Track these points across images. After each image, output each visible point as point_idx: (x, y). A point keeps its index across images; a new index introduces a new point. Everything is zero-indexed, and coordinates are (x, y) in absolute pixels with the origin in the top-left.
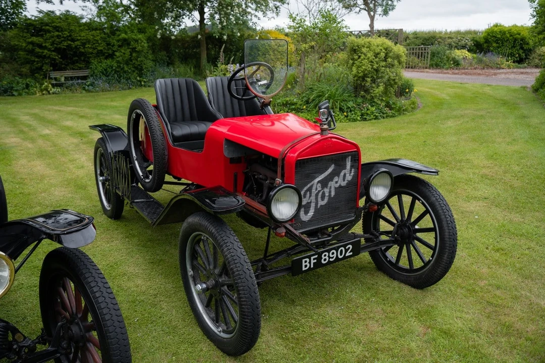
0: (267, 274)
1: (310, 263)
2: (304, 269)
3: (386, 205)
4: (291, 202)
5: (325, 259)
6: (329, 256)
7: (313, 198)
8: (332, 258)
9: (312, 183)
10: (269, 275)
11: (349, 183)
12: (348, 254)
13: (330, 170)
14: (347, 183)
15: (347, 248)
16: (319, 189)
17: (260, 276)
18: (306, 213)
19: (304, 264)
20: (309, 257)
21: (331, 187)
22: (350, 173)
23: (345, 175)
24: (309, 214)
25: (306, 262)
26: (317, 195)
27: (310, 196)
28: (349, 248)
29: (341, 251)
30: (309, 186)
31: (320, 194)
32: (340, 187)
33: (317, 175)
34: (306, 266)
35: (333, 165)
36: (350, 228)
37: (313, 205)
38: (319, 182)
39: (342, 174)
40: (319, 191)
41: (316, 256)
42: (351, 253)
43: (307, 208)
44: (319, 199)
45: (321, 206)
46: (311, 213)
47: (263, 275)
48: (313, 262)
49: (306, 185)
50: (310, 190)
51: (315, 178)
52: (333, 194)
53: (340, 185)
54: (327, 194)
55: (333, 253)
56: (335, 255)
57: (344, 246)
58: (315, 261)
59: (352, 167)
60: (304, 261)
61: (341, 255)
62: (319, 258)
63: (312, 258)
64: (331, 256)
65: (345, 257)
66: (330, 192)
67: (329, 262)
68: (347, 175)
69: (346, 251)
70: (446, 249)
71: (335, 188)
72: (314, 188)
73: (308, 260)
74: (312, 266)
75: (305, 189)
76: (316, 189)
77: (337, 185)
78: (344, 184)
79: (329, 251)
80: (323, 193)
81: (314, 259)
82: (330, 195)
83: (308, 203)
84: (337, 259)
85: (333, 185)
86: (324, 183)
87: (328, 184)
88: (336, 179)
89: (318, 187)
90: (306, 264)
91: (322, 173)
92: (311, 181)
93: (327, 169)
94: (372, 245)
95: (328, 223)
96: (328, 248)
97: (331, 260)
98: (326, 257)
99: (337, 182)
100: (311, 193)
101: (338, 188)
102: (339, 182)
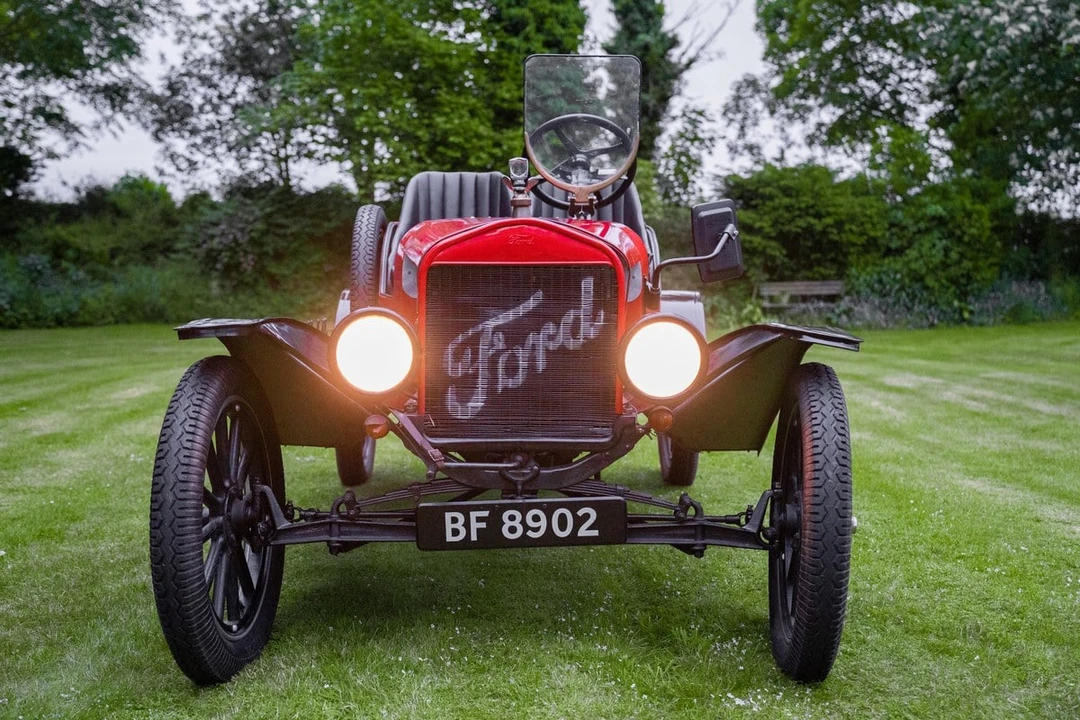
0: (356, 528)
1: (467, 525)
2: (450, 538)
5: (512, 525)
6: (523, 522)
7: (482, 366)
8: (536, 530)
9: (480, 327)
10: (361, 533)
11: (590, 346)
12: (583, 532)
13: (531, 304)
14: (584, 345)
15: (580, 513)
16: (501, 346)
17: (335, 529)
18: (463, 399)
19: (449, 526)
20: (466, 511)
21: (534, 348)
22: (594, 320)
23: (577, 320)
24: (470, 404)
25: (455, 520)
26: (493, 361)
27: (474, 360)
28: (587, 516)
29: (563, 520)
30: (470, 332)
31: (502, 361)
32: (563, 350)
33: (491, 310)
34: (455, 532)
35: (540, 294)
37: (482, 384)
38: (497, 329)
39: (568, 319)
40: (500, 352)
41: (486, 514)
42: (595, 533)
43: (465, 387)
44: (501, 372)
45: (507, 389)
46: (477, 403)
47: (346, 529)
48: (475, 526)
49: (462, 331)
50: (474, 342)
51: (487, 318)
52: (541, 365)
53: (562, 346)
54: (522, 364)
55: (536, 518)
56: (543, 523)
57: (572, 507)
58: (483, 525)
59: (597, 305)
60: (448, 516)
61: (563, 527)
62: (495, 521)
63: (474, 515)
64: (531, 523)
65: (573, 540)
66: (532, 359)
67: (524, 542)
68: (585, 325)
69: (579, 521)
71: (547, 350)
72: (485, 340)
73: (460, 517)
74: (473, 537)
75: (460, 339)
76: (492, 345)
77: (552, 346)
79: (524, 509)
80: (514, 358)
81: (479, 520)
82: (532, 368)
84: (549, 539)
85: (541, 341)
86: (515, 334)
87: (526, 338)
88: (551, 328)
89: (496, 340)
90: (455, 526)
91: (507, 309)
92: (476, 324)
93: (519, 300)
94: (679, 532)
95: (528, 437)
96: (521, 501)
97: (530, 534)
98: (516, 523)
99: (551, 338)
100: (475, 353)
101: (554, 352)
102: (561, 338)
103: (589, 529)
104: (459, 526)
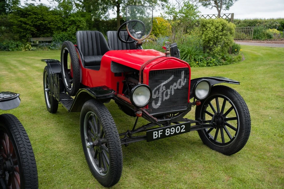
0: (131, 139)
1: (158, 134)
2: (154, 138)
3: (209, 105)
4: (145, 95)
5: (168, 132)
6: (170, 131)
7: (160, 95)
8: (172, 132)
9: (160, 85)
10: (132, 140)
11: (183, 87)
12: (182, 131)
13: (171, 78)
15: (182, 127)
16: (164, 89)
17: (127, 140)
18: (156, 103)
19: (154, 135)
20: (158, 131)
21: (171, 89)
22: (184, 81)
23: (180, 82)
24: (157, 105)
25: (155, 133)
26: (163, 93)
27: (158, 94)
28: (183, 127)
29: (178, 129)
30: (158, 87)
31: (165, 93)
32: (178, 89)
33: (163, 81)
34: (155, 136)
35: (173, 76)
36: (184, 115)
37: (160, 99)
38: (164, 85)
39: (179, 81)
40: (164, 91)
41: (162, 131)
42: (184, 131)
43: (156, 100)
44: (164, 96)
45: (165, 100)
46: (159, 104)
47: (128, 140)
48: (160, 134)
49: (156, 87)
50: (158, 89)
51: (162, 83)
52: (173, 93)
53: (177, 88)
54: (169, 93)
55: (173, 130)
56: (174, 131)
57: (180, 126)
58: (162, 133)
59: (185, 77)
60: (154, 133)
61: (178, 131)
62: (164, 132)
63: (160, 131)
64: (171, 131)
65: (180, 133)
66: (171, 92)
67: (170, 135)
68: (182, 82)
69: (181, 129)
70: (243, 130)
71: (174, 90)
72: (161, 88)
73: (157, 132)
74: (159, 137)
75: (155, 89)
76: (162, 89)
77: (176, 88)
78: (180, 87)
79: (170, 128)
80: (167, 92)
81: (161, 132)
82: (171, 94)
83: (157, 98)
84: (175, 134)
85: (173, 87)
86: (167, 86)
87: (170, 87)
88: (175, 84)
89: (163, 88)
90: (155, 135)
91: (166, 80)
92: (159, 84)
93: (169, 78)
94: (198, 127)
95: (170, 111)
96: (170, 126)
97: (171, 133)
98: (169, 132)
99: (175, 86)
100: (159, 92)
101: (176, 90)
102: (177, 86)
103: (183, 130)
104: (156, 135)
